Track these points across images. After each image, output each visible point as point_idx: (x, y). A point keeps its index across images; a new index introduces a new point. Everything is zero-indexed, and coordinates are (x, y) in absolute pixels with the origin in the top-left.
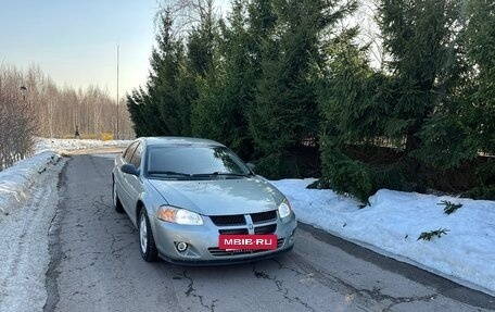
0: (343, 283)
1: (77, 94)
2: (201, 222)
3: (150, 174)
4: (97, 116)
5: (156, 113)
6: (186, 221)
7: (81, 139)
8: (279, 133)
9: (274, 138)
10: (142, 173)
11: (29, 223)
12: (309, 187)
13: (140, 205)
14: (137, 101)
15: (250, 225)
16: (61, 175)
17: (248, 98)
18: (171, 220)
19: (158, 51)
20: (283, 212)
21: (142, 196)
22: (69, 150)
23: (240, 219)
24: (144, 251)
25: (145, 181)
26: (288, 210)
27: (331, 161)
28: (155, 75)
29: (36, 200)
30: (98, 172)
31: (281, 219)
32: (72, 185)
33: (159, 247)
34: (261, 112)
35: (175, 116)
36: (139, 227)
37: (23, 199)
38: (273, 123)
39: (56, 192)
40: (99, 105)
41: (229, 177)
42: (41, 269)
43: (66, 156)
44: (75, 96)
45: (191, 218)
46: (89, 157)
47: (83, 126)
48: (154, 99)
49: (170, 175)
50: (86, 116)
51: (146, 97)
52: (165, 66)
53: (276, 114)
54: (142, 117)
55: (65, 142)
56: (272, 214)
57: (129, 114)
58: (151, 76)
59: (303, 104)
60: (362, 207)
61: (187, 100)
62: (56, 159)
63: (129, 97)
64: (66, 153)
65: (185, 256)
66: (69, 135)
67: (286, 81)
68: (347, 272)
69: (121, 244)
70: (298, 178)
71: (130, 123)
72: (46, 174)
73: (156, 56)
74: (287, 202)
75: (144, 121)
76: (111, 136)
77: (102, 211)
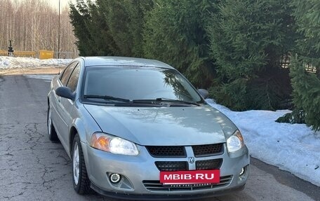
2: (136, 153)
3: (86, 99)
4: (35, 28)
5: (104, 26)
6: (121, 151)
7: (15, 56)
8: (246, 54)
9: (240, 59)
10: (77, 97)
12: (279, 121)
13: (74, 131)
14: (82, 11)
15: (191, 159)
17: (211, 9)
18: (104, 148)
20: (233, 145)
21: (76, 122)
23: (179, 151)
24: (77, 182)
25: (81, 106)
26: (240, 144)
27: (303, 88)
30: (33, 96)
31: (229, 154)
33: (91, 177)
34: (226, 27)
35: (125, 30)
36: (72, 156)
38: (239, 40)
40: (38, 15)
41: (174, 104)
45: (126, 147)
46: (24, 78)
47: (18, 40)
48: (102, 9)
49: (108, 100)
50: (21, 27)
51: (93, 7)
53: (243, 29)
54: (86, 32)
56: (219, 148)
57: (71, 27)
59: (277, 17)
61: (140, 11)
63: (72, 7)
65: (119, 188)
69: (54, 175)
70: (268, 109)
71: (73, 39)
74: (239, 135)
75: (90, 37)
76: (51, 53)
77: (35, 140)
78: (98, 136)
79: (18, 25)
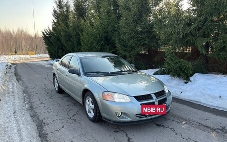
0: (204, 126)
1: (12, 32)
3: (87, 74)
4: (24, 43)
5: (59, 40)
7: (18, 55)
11: (14, 104)
12: (155, 74)
14: (48, 34)
16: (16, 74)
17: (114, 30)
18: (111, 100)
19: (56, 9)
21: (86, 86)
22: (14, 61)
25: (86, 78)
28: (55, 21)
29: (11, 90)
30: (34, 71)
31: (167, 94)
32: (25, 79)
35: (70, 41)
37: (4, 90)
39: (18, 84)
40: (24, 38)
42: (35, 133)
43: (13, 64)
44: (11, 34)
46: (26, 64)
50: (18, 43)
51: (52, 32)
52: (61, 16)
54: (51, 43)
55: (11, 57)
57: (44, 41)
58: (54, 22)
60: (186, 83)
61: (77, 33)
62: (9, 66)
63: (43, 33)
64: (13, 62)
66: (12, 53)
67: (136, 21)
68: (200, 119)
69: (72, 113)
72: (8, 74)
73: (55, 12)
75: (52, 44)
76: (34, 53)
77: (50, 93)
78: (106, 93)
79: (16, 42)
